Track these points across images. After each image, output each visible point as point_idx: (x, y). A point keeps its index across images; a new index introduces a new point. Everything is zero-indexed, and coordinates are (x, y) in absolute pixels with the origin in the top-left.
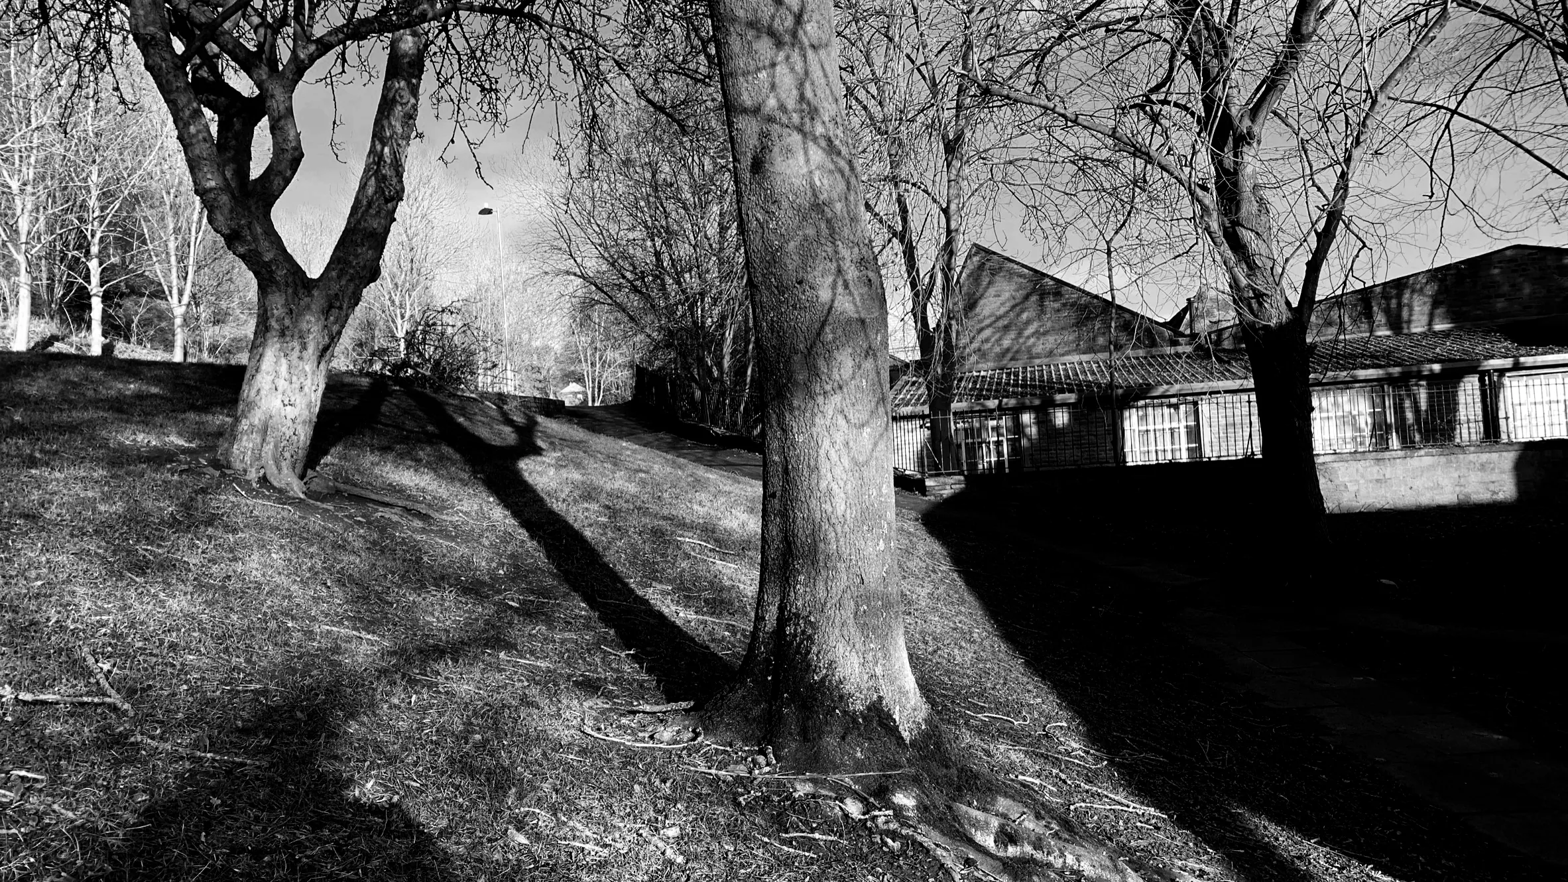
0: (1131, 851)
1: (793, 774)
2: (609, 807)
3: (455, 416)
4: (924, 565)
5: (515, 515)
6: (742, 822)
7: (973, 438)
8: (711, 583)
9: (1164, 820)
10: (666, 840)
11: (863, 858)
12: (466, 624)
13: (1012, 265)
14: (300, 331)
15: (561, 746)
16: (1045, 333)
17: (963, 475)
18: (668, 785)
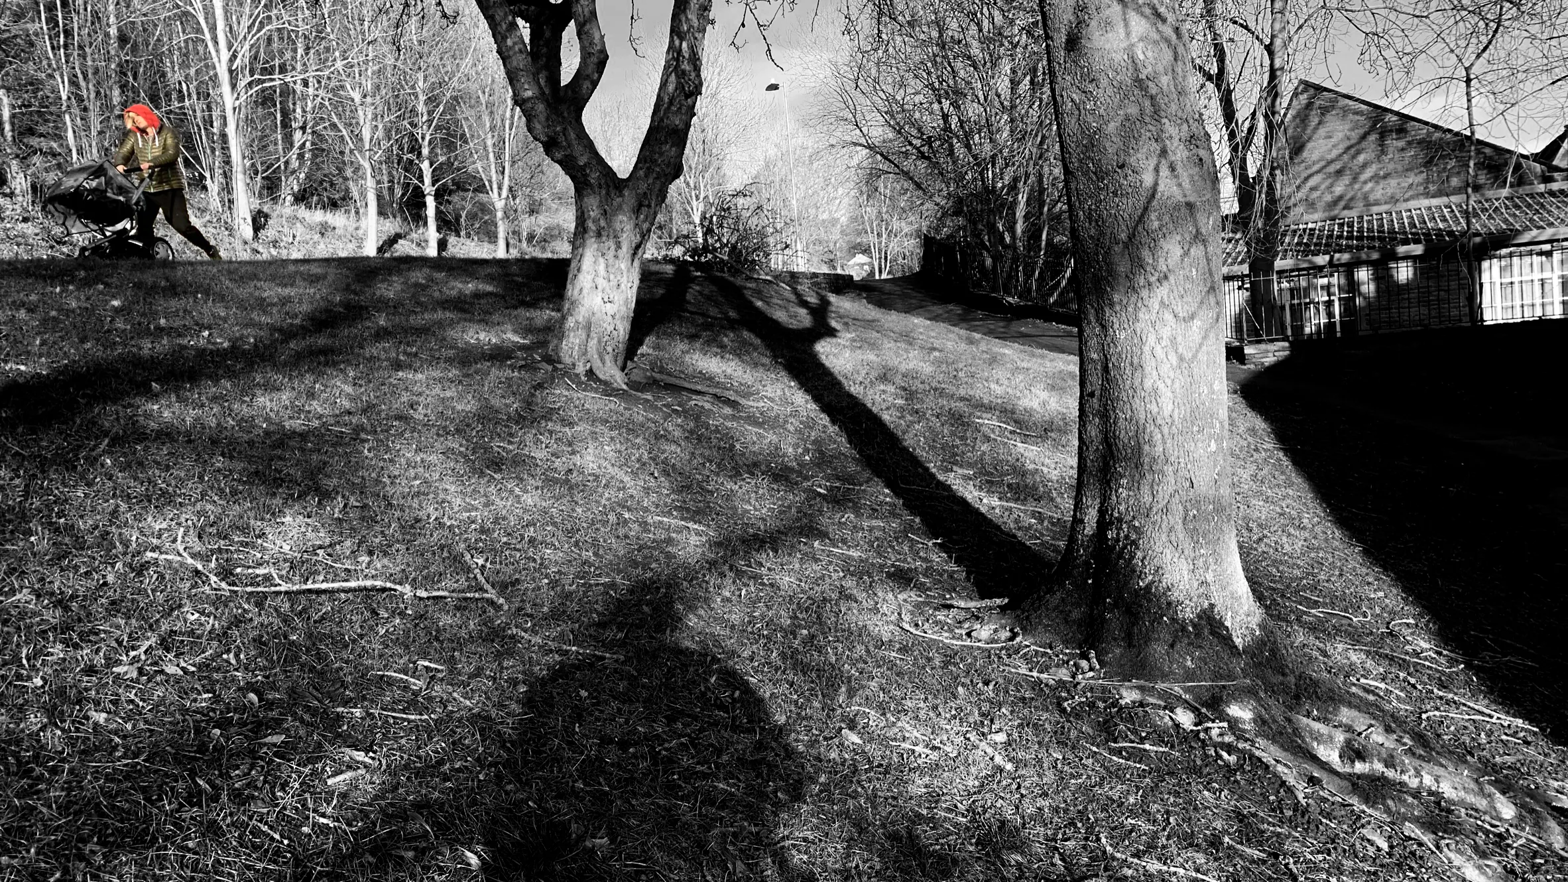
0: (1495, 769)
1: (1119, 681)
2: (935, 708)
3: (753, 300)
4: (1245, 444)
5: (817, 399)
6: (1069, 730)
7: (1300, 298)
8: (1014, 468)
9: (1535, 733)
10: (994, 745)
11: (1196, 771)
12: (780, 512)
13: (1347, 101)
14: (615, 230)
15: (883, 644)
16: (1385, 177)
17: (1288, 340)
18: (991, 687)
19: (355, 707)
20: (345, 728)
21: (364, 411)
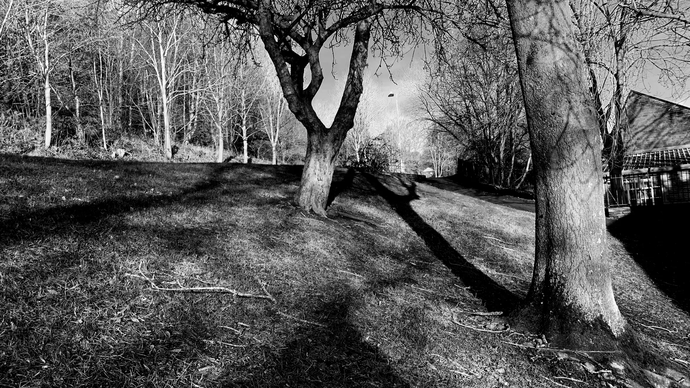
1: (557, 349)
2: (470, 357)
3: (382, 183)
4: (611, 251)
5: (411, 225)
6: (534, 369)
7: (634, 187)
8: (502, 258)
10: (499, 374)
12: (395, 272)
13: (653, 100)
14: (324, 150)
15: (445, 328)
16: (673, 133)
17: (629, 206)
18: (496, 349)
19: (211, 340)
20: (207, 348)
21: (217, 222)
